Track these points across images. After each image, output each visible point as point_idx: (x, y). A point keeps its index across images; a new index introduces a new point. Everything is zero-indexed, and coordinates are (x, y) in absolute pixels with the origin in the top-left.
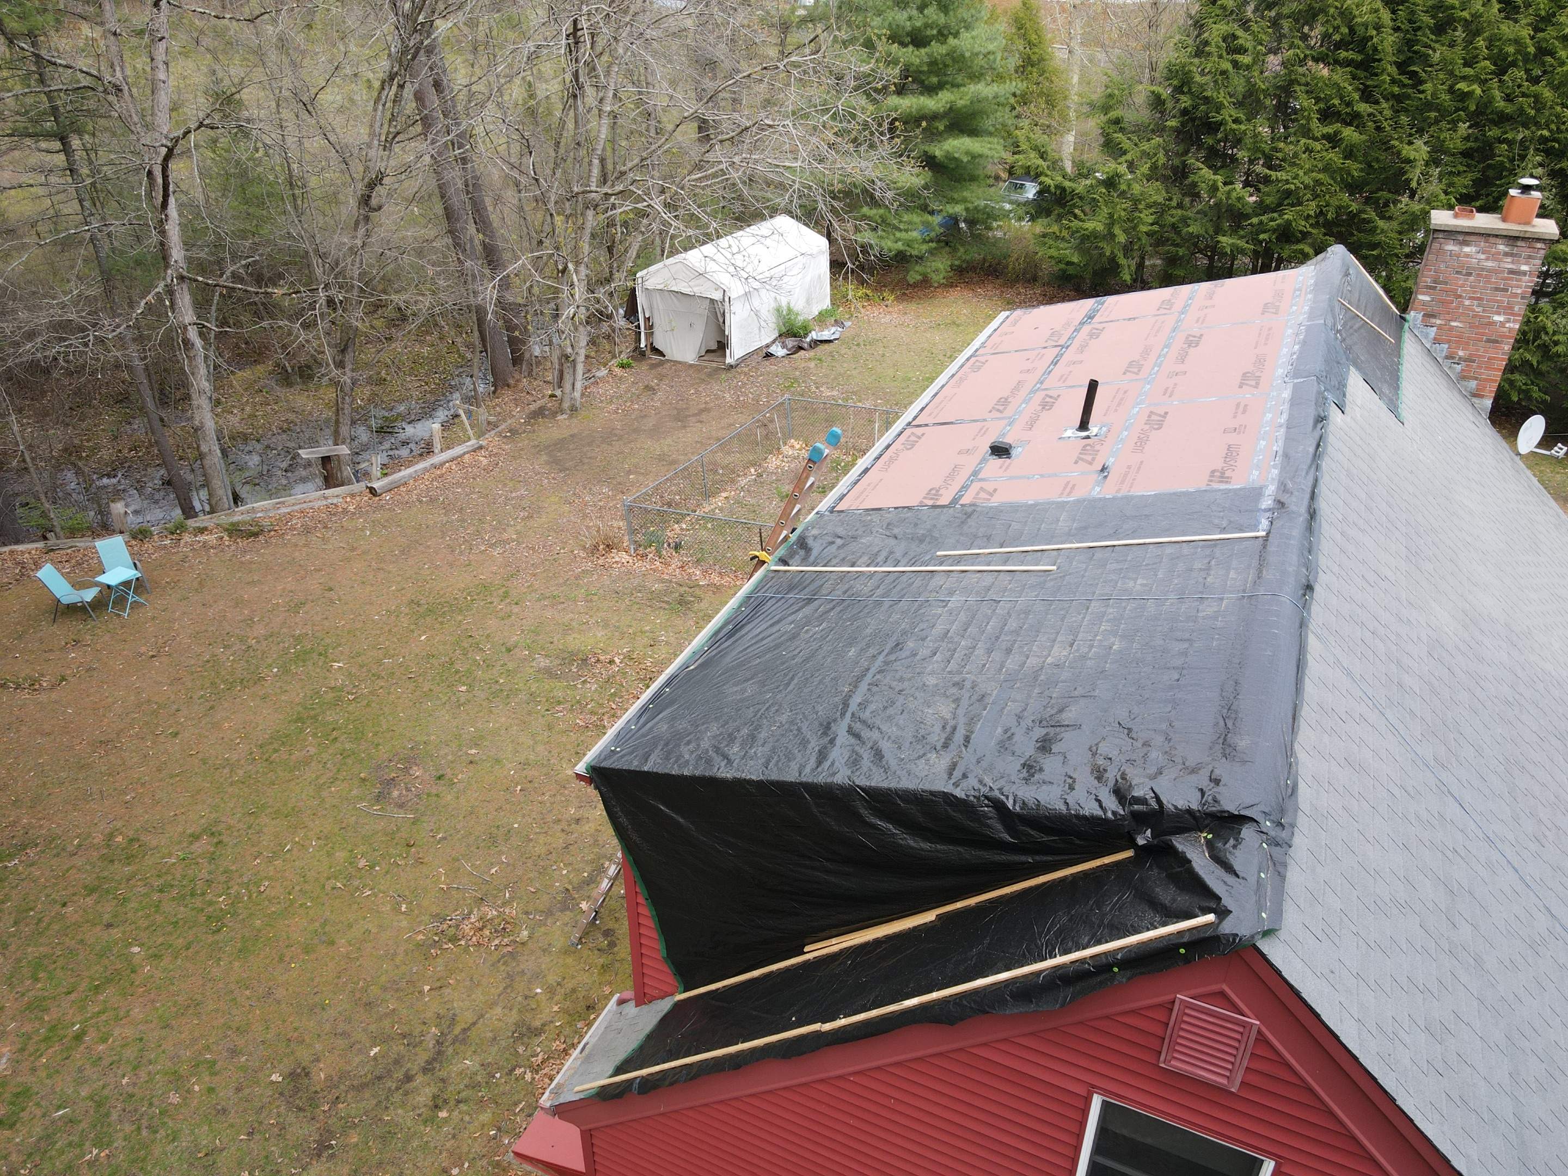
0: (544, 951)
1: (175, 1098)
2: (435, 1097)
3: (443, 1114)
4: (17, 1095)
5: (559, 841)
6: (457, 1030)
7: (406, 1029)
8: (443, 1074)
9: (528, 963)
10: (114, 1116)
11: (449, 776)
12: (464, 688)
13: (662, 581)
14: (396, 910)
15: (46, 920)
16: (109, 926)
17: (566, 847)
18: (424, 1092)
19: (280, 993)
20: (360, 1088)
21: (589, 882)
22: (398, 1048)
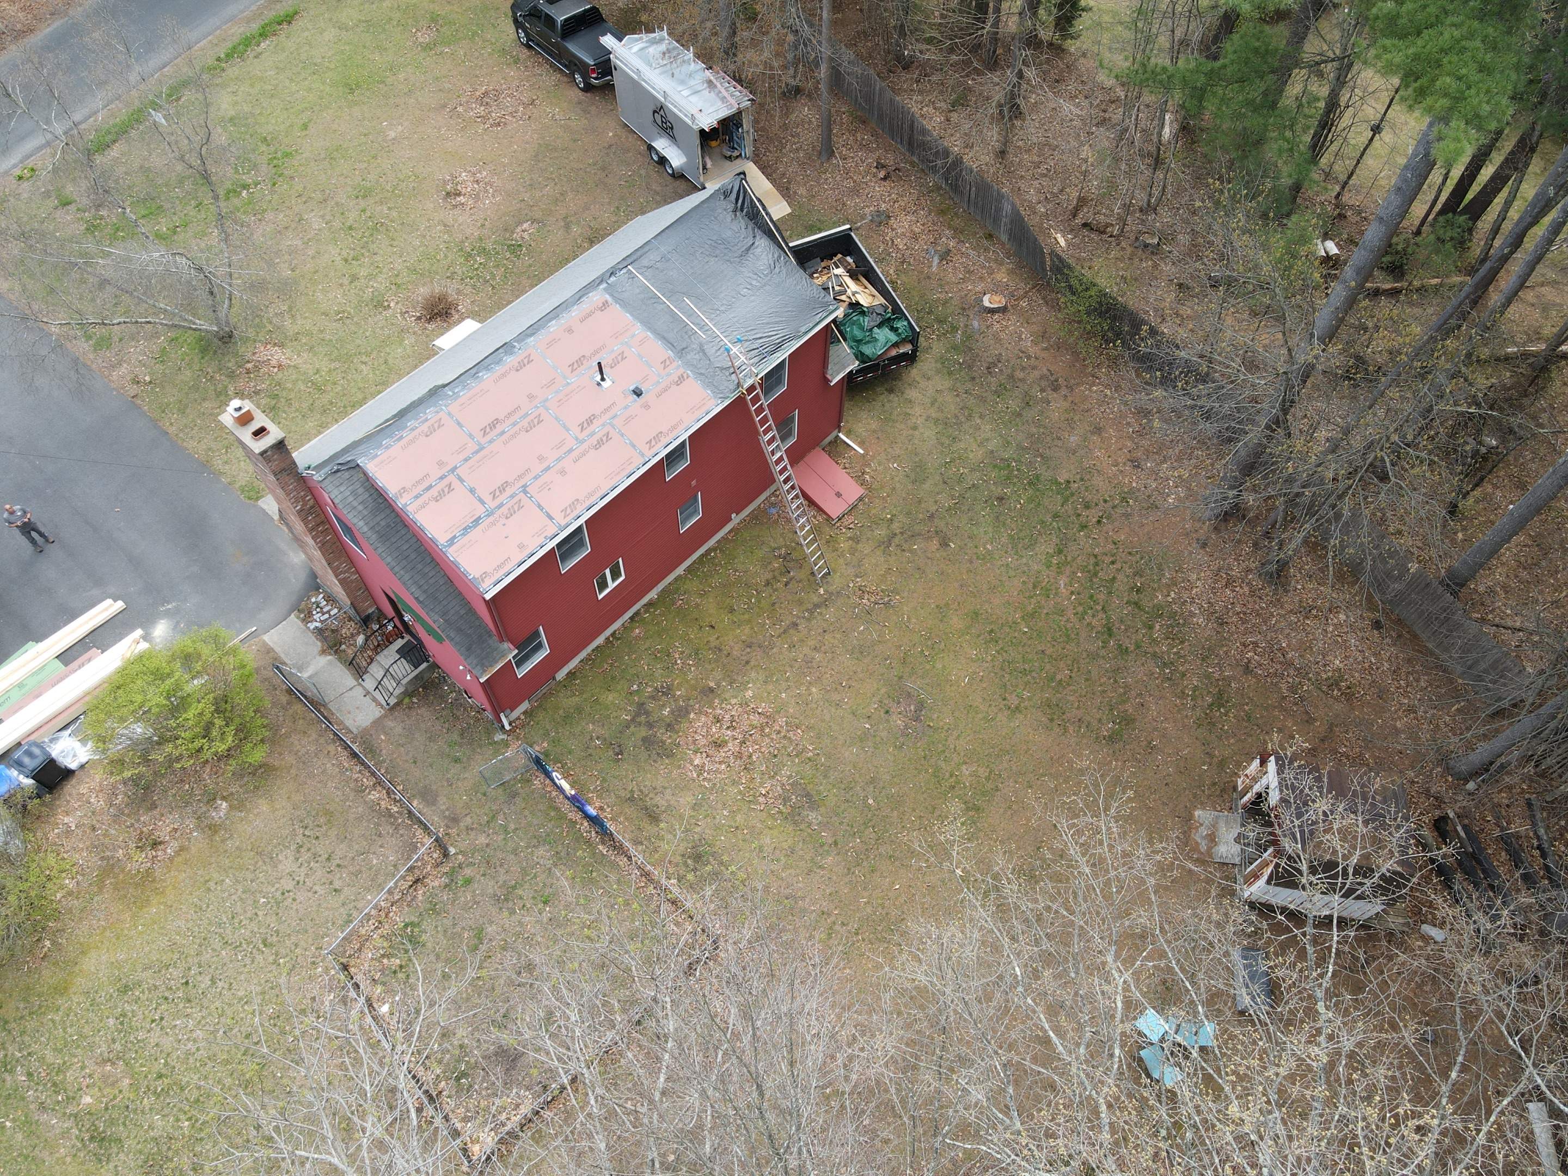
2: (892, 523)
3: (889, 516)
4: (1050, 567)
8: (888, 532)
10: (1010, 546)
20: (919, 534)
21: (817, 606)
22: (905, 546)
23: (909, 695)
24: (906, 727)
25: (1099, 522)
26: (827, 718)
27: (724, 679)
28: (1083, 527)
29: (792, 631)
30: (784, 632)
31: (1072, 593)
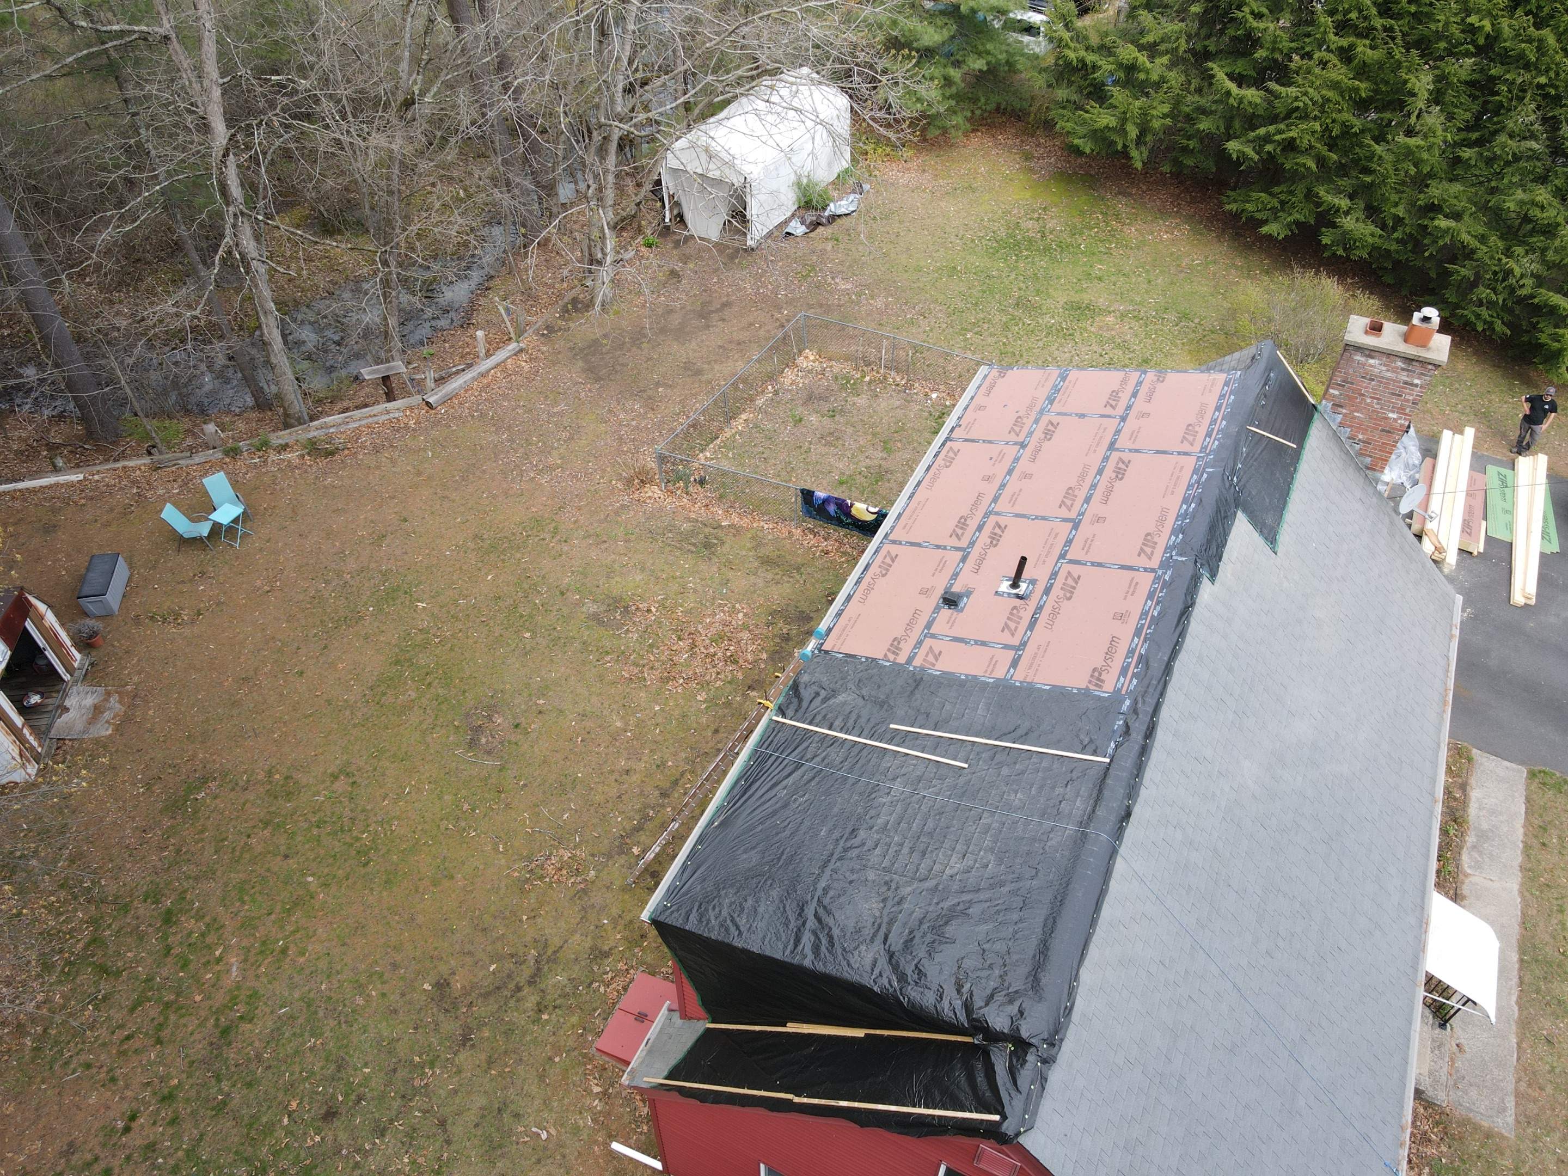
0: (608, 888)
1: (360, 1001)
2: (538, 1004)
3: (545, 1017)
4: (250, 997)
5: (614, 792)
6: (550, 952)
7: (513, 951)
8: (543, 986)
9: (597, 898)
10: (321, 1014)
11: (524, 725)
12: (527, 635)
13: (689, 520)
14: (496, 849)
15: (238, 848)
16: (286, 857)
17: (619, 797)
18: (531, 1001)
19: (420, 919)
20: (486, 995)
21: (638, 829)
22: (509, 965)
23: (489, 753)
24: (490, 717)
25: (133, 1118)
26: (594, 699)
27: (740, 705)
28: (168, 1098)
29: (666, 785)
30: (676, 782)
31: (219, 960)
